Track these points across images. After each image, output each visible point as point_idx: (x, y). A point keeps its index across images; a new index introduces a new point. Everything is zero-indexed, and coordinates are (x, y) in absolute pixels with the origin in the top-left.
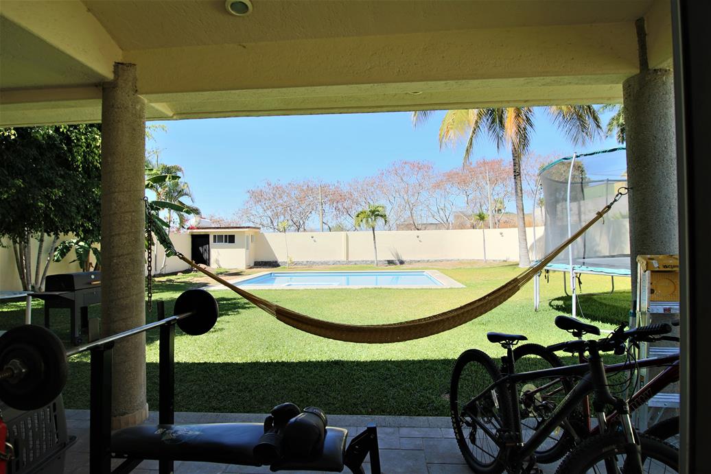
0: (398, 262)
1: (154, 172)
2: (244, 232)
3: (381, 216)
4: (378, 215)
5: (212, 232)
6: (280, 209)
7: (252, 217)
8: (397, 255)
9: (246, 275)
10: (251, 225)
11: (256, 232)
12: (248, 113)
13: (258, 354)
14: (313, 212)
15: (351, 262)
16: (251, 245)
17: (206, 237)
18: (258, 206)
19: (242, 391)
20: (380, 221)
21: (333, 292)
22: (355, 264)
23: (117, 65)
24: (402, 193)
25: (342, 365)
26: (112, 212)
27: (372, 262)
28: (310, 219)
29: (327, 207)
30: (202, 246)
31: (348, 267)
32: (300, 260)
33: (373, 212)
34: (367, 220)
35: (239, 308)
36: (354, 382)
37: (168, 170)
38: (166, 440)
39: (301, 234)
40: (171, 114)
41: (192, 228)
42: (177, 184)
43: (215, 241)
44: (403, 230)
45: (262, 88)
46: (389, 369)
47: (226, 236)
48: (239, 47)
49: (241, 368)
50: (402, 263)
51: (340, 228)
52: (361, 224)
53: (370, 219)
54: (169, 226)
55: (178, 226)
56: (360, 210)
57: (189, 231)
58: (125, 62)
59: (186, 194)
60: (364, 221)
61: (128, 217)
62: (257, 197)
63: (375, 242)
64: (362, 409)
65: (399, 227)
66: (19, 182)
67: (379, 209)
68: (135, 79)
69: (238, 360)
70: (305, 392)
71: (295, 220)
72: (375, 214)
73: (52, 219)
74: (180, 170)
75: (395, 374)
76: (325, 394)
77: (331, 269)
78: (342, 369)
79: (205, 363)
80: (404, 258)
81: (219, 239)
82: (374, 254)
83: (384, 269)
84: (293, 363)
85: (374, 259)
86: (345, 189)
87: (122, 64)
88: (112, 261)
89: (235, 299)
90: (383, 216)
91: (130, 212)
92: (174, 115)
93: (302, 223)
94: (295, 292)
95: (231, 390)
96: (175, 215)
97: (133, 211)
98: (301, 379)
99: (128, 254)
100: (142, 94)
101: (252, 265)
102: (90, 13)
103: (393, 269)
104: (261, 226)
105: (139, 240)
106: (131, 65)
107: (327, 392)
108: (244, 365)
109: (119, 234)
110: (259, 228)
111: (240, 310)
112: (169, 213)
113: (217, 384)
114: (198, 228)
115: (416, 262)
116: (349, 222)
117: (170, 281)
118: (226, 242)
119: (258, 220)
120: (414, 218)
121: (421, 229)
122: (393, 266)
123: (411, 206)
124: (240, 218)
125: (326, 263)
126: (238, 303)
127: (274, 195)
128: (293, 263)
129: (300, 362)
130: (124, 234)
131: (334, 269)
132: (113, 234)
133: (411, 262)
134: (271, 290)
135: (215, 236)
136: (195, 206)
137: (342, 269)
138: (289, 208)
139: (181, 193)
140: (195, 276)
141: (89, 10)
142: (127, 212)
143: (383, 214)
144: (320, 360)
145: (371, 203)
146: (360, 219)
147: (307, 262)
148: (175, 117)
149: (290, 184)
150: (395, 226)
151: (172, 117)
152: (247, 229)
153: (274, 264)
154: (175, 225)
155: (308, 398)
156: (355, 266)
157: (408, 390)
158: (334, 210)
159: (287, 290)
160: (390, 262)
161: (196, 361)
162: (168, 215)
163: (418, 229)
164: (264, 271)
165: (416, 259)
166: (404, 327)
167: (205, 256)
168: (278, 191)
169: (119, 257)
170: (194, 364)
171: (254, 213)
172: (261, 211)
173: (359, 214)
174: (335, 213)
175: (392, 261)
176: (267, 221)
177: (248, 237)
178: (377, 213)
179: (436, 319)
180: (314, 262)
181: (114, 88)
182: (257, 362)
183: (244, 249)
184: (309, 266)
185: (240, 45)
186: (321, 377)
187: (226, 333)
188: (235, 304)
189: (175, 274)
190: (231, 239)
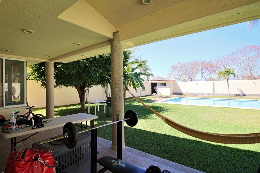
0: (242, 95)
1: (139, 63)
2: (169, 82)
3: (232, 73)
4: (230, 73)
5: (158, 82)
6: (184, 72)
7: (173, 76)
8: (242, 92)
9: (169, 98)
10: (173, 79)
11: (174, 82)
12: (158, 40)
13: (167, 131)
14: (198, 73)
15: (215, 94)
16: (172, 87)
17: (156, 83)
18: (175, 72)
19: (158, 145)
20: (232, 76)
21: (204, 108)
22: (218, 95)
23: (114, 33)
24: (245, 62)
25: (202, 144)
26: (113, 81)
27: (227, 94)
28: (197, 75)
29: (204, 71)
30: (155, 87)
31: (214, 96)
32: (192, 92)
33: (227, 72)
34: (224, 76)
35: (164, 111)
36: (205, 153)
37: (143, 62)
38: (114, 165)
39: (193, 82)
40: (132, 45)
41: (151, 81)
42: (146, 66)
43: (159, 85)
44: (246, 79)
45: (158, 30)
46: (226, 151)
47: (163, 83)
48: (150, 16)
49: (159, 136)
50: (244, 95)
51: (212, 79)
52: (221, 77)
53: (225, 75)
54: (144, 81)
55: (147, 80)
56: (221, 71)
57: (151, 82)
58: (116, 31)
59: (149, 69)
60: (222, 76)
61: (118, 82)
62: (174, 68)
63: (228, 86)
64: (207, 168)
65: (243, 78)
66: (101, 70)
67: (230, 70)
68: (119, 36)
69: (159, 132)
70: (182, 152)
71: (190, 76)
72: (228, 72)
73: (109, 80)
74: (146, 61)
75: (228, 154)
76: (191, 156)
77: (205, 97)
78: (201, 146)
79: (148, 131)
80: (245, 93)
81: (160, 84)
82: (228, 91)
83: (233, 98)
84: (179, 138)
85: (228, 93)
86: (213, 62)
87: (115, 32)
88: (114, 96)
89: (163, 107)
90: (233, 73)
91: (118, 80)
92: (134, 45)
93: (193, 77)
94: (187, 106)
95: (154, 144)
96: (146, 77)
97: (119, 80)
98: (181, 146)
99: (118, 94)
100: (121, 41)
101: (172, 94)
102: (105, 19)
103: (238, 98)
104: (176, 79)
105: (121, 89)
106: (118, 32)
107: (192, 155)
108: (160, 134)
109: (115, 88)
110: (175, 80)
111: (164, 112)
112: (144, 76)
113: (150, 140)
114: (153, 81)
115: (253, 95)
116: (215, 76)
117: (144, 98)
118: (163, 85)
119: (175, 77)
120: (253, 73)
121: (257, 79)
122: (239, 97)
123: (251, 68)
124: (168, 76)
125: (204, 94)
126: (164, 109)
127: (181, 67)
128: (188, 94)
129: (183, 138)
130: (116, 88)
131: (207, 97)
132: (114, 88)
133: (250, 95)
134: (178, 104)
135: (159, 83)
136: (152, 73)
137: (211, 97)
138: (187, 72)
139: (147, 69)
140: (152, 97)
141: (104, 18)
142: (117, 81)
143: (233, 72)
144: (191, 139)
145: (227, 67)
146: (220, 75)
147: (195, 93)
148: (134, 46)
149: (187, 62)
150: (241, 77)
151: (133, 46)
152: (170, 81)
153: (181, 94)
154: (146, 80)
155: (182, 156)
156: (218, 96)
157: (235, 165)
158: (208, 72)
159: (184, 105)
160: (237, 95)
161: (145, 130)
162: (144, 77)
163: (255, 79)
164: (176, 97)
165: (253, 94)
166: (228, 137)
167: (156, 90)
168: (183, 65)
169: (115, 95)
170: (144, 131)
171: (173, 74)
172: (176, 73)
173: (219, 73)
174: (208, 73)
175: (238, 94)
176: (179, 77)
177: (170, 83)
178: (229, 72)
179: (249, 136)
180: (198, 94)
181: (113, 40)
182: (165, 135)
183: (169, 88)
184: (196, 95)
185: (150, 15)
186: (190, 147)
187: (157, 120)
188: (163, 109)
189: (146, 96)
190: (165, 84)
